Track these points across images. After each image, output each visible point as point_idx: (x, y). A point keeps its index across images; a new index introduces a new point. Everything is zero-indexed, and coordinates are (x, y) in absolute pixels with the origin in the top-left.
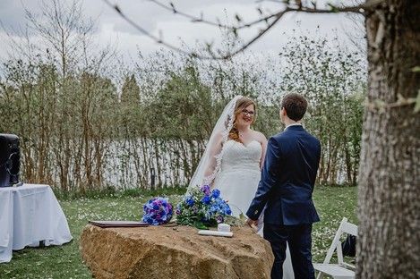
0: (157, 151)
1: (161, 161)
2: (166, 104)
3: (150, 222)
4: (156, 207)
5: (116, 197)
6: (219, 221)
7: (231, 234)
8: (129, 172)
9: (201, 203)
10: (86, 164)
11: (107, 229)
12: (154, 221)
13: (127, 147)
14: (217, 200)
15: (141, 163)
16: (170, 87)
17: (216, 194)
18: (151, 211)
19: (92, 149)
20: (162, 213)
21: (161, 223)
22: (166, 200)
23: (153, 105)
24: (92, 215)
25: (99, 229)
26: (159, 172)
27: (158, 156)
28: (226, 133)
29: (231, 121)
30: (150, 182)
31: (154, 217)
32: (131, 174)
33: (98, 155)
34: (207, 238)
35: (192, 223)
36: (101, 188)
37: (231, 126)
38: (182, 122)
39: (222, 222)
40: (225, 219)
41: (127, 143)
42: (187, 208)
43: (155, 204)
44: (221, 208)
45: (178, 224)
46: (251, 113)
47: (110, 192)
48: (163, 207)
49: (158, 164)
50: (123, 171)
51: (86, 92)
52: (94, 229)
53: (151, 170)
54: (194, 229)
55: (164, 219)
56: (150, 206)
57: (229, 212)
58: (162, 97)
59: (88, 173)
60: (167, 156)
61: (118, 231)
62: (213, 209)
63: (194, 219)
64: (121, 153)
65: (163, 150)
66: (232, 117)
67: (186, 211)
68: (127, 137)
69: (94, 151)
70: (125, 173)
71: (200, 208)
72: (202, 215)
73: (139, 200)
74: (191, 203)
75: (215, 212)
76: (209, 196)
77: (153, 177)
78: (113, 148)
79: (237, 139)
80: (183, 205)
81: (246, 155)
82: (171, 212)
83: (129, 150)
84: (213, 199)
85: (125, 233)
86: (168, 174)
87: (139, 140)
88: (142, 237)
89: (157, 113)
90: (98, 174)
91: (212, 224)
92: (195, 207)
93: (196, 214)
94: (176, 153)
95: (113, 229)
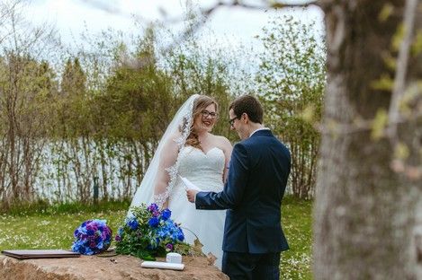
0: (103, 156)
1: (108, 168)
2: (113, 98)
3: (82, 251)
4: (91, 231)
5: (48, 214)
6: (168, 250)
7: (181, 266)
8: (67, 182)
9: (147, 226)
10: (11, 171)
11: (25, 261)
12: (87, 249)
13: (66, 151)
14: (167, 223)
15: (83, 170)
16: (119, 76)
17: (167, 215)
18: (84, 236)
19: (19, 153)
20: (98, 239)
21: (97, 252)
22: (103, 222)
23: (97, 98)
24: (16, 238)
25: (14, 261)
26: (105, 182)
27: (104, 163)
28: (182, 139)
29: (188, 125)
30: (92, 194)
31: (87, 244)
32: (69, 184)
33: (27, 160)
34: (151, 272)
35: (135, 251)
36: (31, 202)
37: (187, 131)
38: (135, 120)
39: (172, 251)
40: (176, 246)
41: (65, 145)
42: (129, 232)
43: (89, 228)
44: (171, 232)
45: (118, 253)
46: (212, 114)
47: (41, 207)
48: (99, 232)
49: (104, 172)
50: (59, 181)
51: (13, 80)
52: (8, 262)
53: (95, 179)
54: (137, 260)
55: (101, 247)
56: (83, 230)
57: (181, 238)
58: (110, 87)
59: (14, 183)
60: (115, 162)
61: (40, 264)
62: (162, 233)
63: (137, 247)
64: (57, 157)
65: (110, 155)
66: (190, 120)
67: (127, 237)
68: (64, 137)
69: (22, 155)
70: (61, 182)
71: (145, 233)
72: (147, 241)
73: (77, 218)
74: (133, 226)
75: (164, 238)
76: (157, 217)
77: (96, 188)
78: (46, 151)
79: (197, 145)
80: (125, 228)
81: (206, 164)
82: (108, 238)
83: (66, 154)
84: (162, 222)
85: (47, 266)
86: (116, 184)
87: (80, 141)
88: (69, 272)
89: (103, 108)
90: (27, 184)
91: (159, 253)
92: (139, 231)
93: (139, 241)
94: (128, 158)
95: (33, 262)
